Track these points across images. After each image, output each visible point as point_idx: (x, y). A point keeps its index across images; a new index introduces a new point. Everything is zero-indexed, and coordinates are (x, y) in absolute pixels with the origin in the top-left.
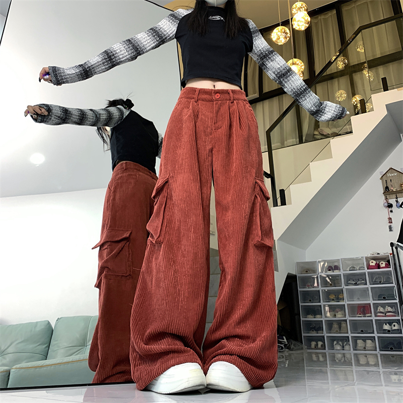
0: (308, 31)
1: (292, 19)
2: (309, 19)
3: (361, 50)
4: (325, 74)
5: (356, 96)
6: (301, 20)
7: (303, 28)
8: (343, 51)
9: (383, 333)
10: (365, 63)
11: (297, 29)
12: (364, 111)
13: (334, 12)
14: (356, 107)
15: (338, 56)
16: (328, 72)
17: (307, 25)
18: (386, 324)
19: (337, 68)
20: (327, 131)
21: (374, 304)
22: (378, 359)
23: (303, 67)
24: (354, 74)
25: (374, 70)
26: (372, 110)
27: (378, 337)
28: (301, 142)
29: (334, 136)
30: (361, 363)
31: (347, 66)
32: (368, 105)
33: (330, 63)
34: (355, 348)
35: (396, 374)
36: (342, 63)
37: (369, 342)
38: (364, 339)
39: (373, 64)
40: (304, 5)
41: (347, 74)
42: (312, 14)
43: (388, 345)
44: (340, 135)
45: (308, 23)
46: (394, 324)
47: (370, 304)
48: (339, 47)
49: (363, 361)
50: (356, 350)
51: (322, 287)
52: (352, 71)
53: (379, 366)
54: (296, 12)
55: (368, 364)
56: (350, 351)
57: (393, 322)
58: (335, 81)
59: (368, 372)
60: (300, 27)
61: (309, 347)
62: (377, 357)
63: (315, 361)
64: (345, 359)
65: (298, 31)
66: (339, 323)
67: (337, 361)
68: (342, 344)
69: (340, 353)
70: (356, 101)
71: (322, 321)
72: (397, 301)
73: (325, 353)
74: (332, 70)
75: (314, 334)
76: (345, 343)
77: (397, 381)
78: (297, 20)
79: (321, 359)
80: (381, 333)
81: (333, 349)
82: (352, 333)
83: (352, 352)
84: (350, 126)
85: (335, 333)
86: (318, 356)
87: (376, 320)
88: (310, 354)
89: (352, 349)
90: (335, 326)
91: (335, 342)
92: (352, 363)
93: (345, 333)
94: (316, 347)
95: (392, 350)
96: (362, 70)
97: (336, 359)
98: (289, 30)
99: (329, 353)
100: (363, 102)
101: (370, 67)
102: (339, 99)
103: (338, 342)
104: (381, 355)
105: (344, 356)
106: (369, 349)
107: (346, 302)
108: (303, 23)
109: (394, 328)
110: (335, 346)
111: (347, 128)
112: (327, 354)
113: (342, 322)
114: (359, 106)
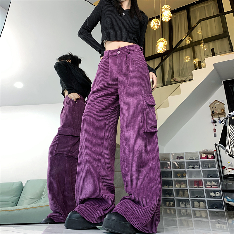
0: (170, 22)
1: (161, 15)
2: (171, 15)
3: (200, 33)
4: (178, 47)
5: (196, 59)
6: (166, 16)
7: (167, 20)
8: (189, 34)
9: (210, 198)
10: (202, 40)
11: (164, 21)
12: (200, 67)
13: (186, 11)
14: (195, 65)
15: (187, 36)
16: (180, 46)
17: (170, 19)
18: (212, 193)
19: (186, 43)
20: (179, 79)
21: (204, 180)
22: (207, 213)
23: (166, 43)
24: (195, 47)
25: (207, 44)
26: (205, 67)
27: (207, 200)
28: (164, 85)
29: (182, 82)
30: (197, 215)
31: (191, 42)
32: (203, 64)
33: (182, 41)
34: (193, 207)
35: (219, 223)
36: (188, 40)
37: (202, 203)
38: (199, 201)
39: (206, 41)
40: (169, 7)
41: (191, 47)
42: (173, 12)
43: (213, 205)
44: (186, 81)
45: (171, 17)
46: (217, 192)
47: (202, 180)
48: (187, 31)
49: (198, 214)
50: (194, 208)
51: (173, 169)
52: (194, 45)
53: (208, 218)
54: (164, 11)
55: (201, 217)
56: (190, 208)
57: (216, 192)
58: (184, 51)
59: (202, 221)
60: (166, 20)
61: (165, 205)
62: (207, 212)
63: (169, 214)
64: (187, 213)
65: (165, 22)
66: (183, 191)
67: (182, 214)
68: (185, 204)
69: (184, 209)
70: (196, 62)
71: (173, 189)
72: (219, 179)
73: (175, 209)
74: (183, 44)
75: (168, 197)
76: (187, 203)
77: (219, 228)
78: (164, 16)
79: (173, 212)
80: (209, 198)
81: (180, 207)
82: (191, 197)
83: (192, 209)
84: (192, 76)
85: (180, 197)
86: (171, 211)
87: (206, 190)
88: (166, 209)
89: (191, 207)
90: (181, 193)
91: (181, 203)
92: (191, 216)
93: (187, 197)
94: (169, 205)
95: (216, 208)
96: (200, 44)
97: (181, 213)
98: (160, 21)
99: (177, 209)
100: (200, 63)
101: (205, 43)
102: (186, 61)
103: (183, 203)
104: (209, 211)
105: (187, 211)
106: (201, 207)
107: (187, 179)
108: (168, 17)
109: (217, 195)
110: (181, 205)
111: (190, 78)
112: (176, 209)
113: (185, 191)
114: (197, 64)
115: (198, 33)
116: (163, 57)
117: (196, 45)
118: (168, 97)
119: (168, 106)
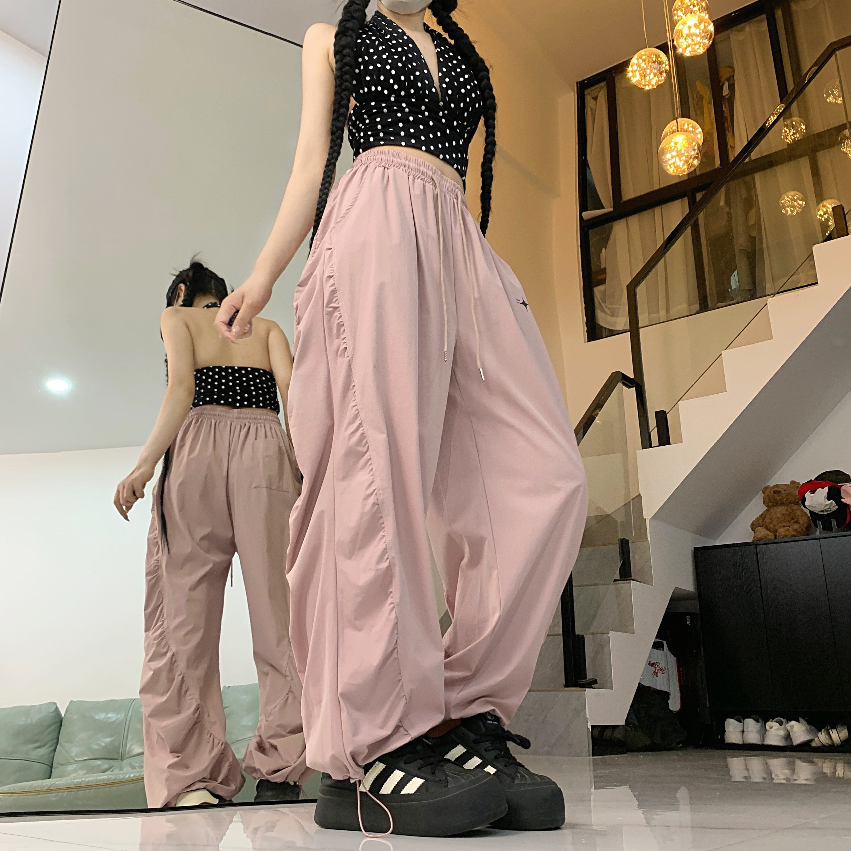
4: (751, 157)
5: (824, 202)
10: (844, 126)
12: (842, 232)
14: (825, 225)
28: (704, 308)
31: (805, 138)
33: (764, 131)
41: (805, 154)
52: (815, 146)
70: (825, 213)
96: (839, 144)
100: (840, 213)
102: (787, 211)
108: (698, 39)
114: (831, 223)
115: (830, 99)
116: (697, 194)
117: (823, 147)
118: (723, 352)
119: (724, 390)
